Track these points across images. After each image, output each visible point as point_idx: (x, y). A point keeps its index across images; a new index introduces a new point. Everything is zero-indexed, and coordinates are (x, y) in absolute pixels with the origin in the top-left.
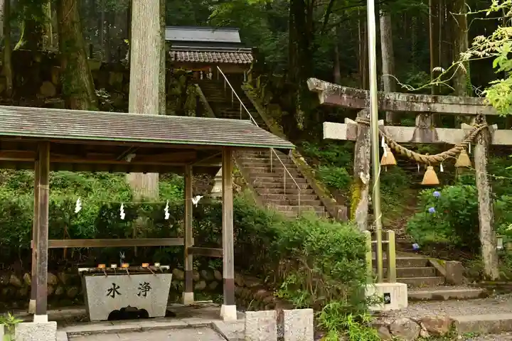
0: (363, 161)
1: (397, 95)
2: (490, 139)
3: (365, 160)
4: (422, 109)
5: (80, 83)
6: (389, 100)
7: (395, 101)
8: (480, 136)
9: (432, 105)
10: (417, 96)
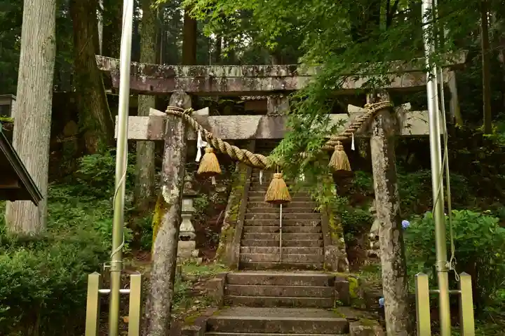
0: (167, 170)
1: (227, 68)
2: (398, 126)
3: (171, 168)
4: (270, 87)
5: (94, 119)
6: (214, 77)
7: (224, 77)
8: (375, 123)
9: (288, 80)
10: (261, 68)
